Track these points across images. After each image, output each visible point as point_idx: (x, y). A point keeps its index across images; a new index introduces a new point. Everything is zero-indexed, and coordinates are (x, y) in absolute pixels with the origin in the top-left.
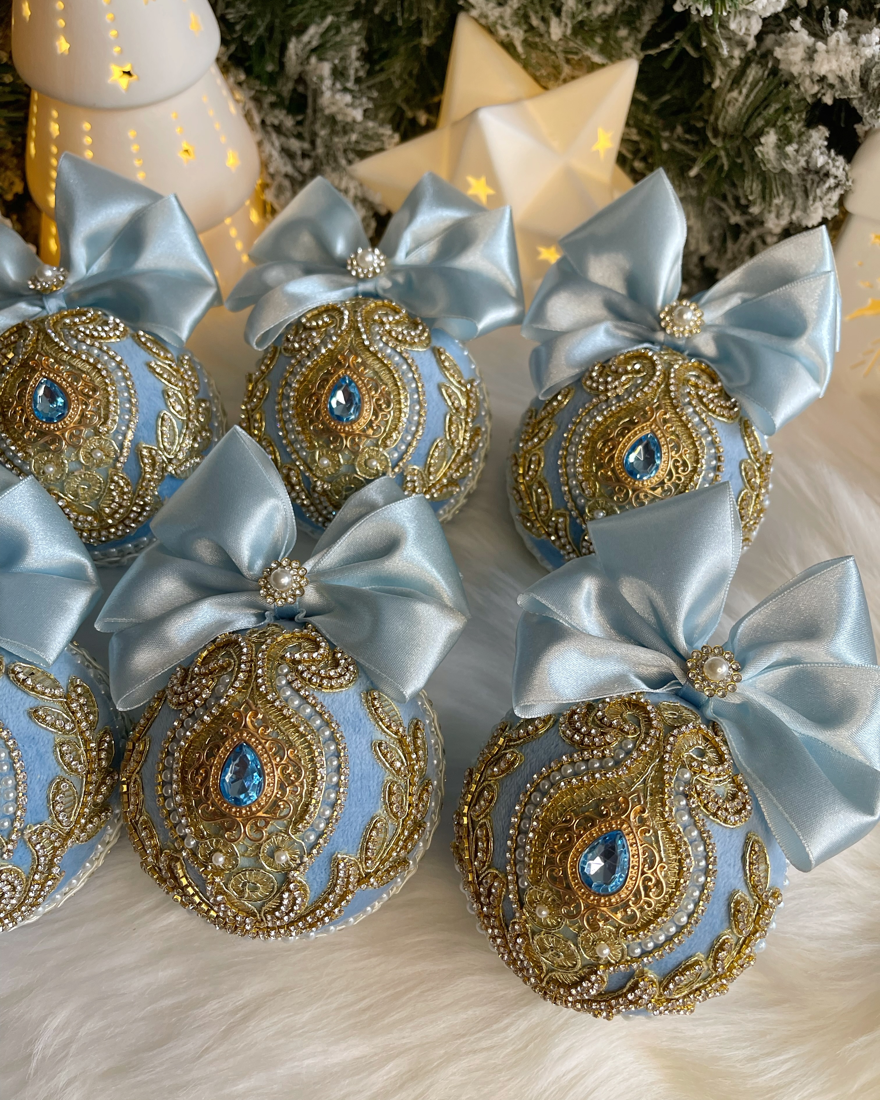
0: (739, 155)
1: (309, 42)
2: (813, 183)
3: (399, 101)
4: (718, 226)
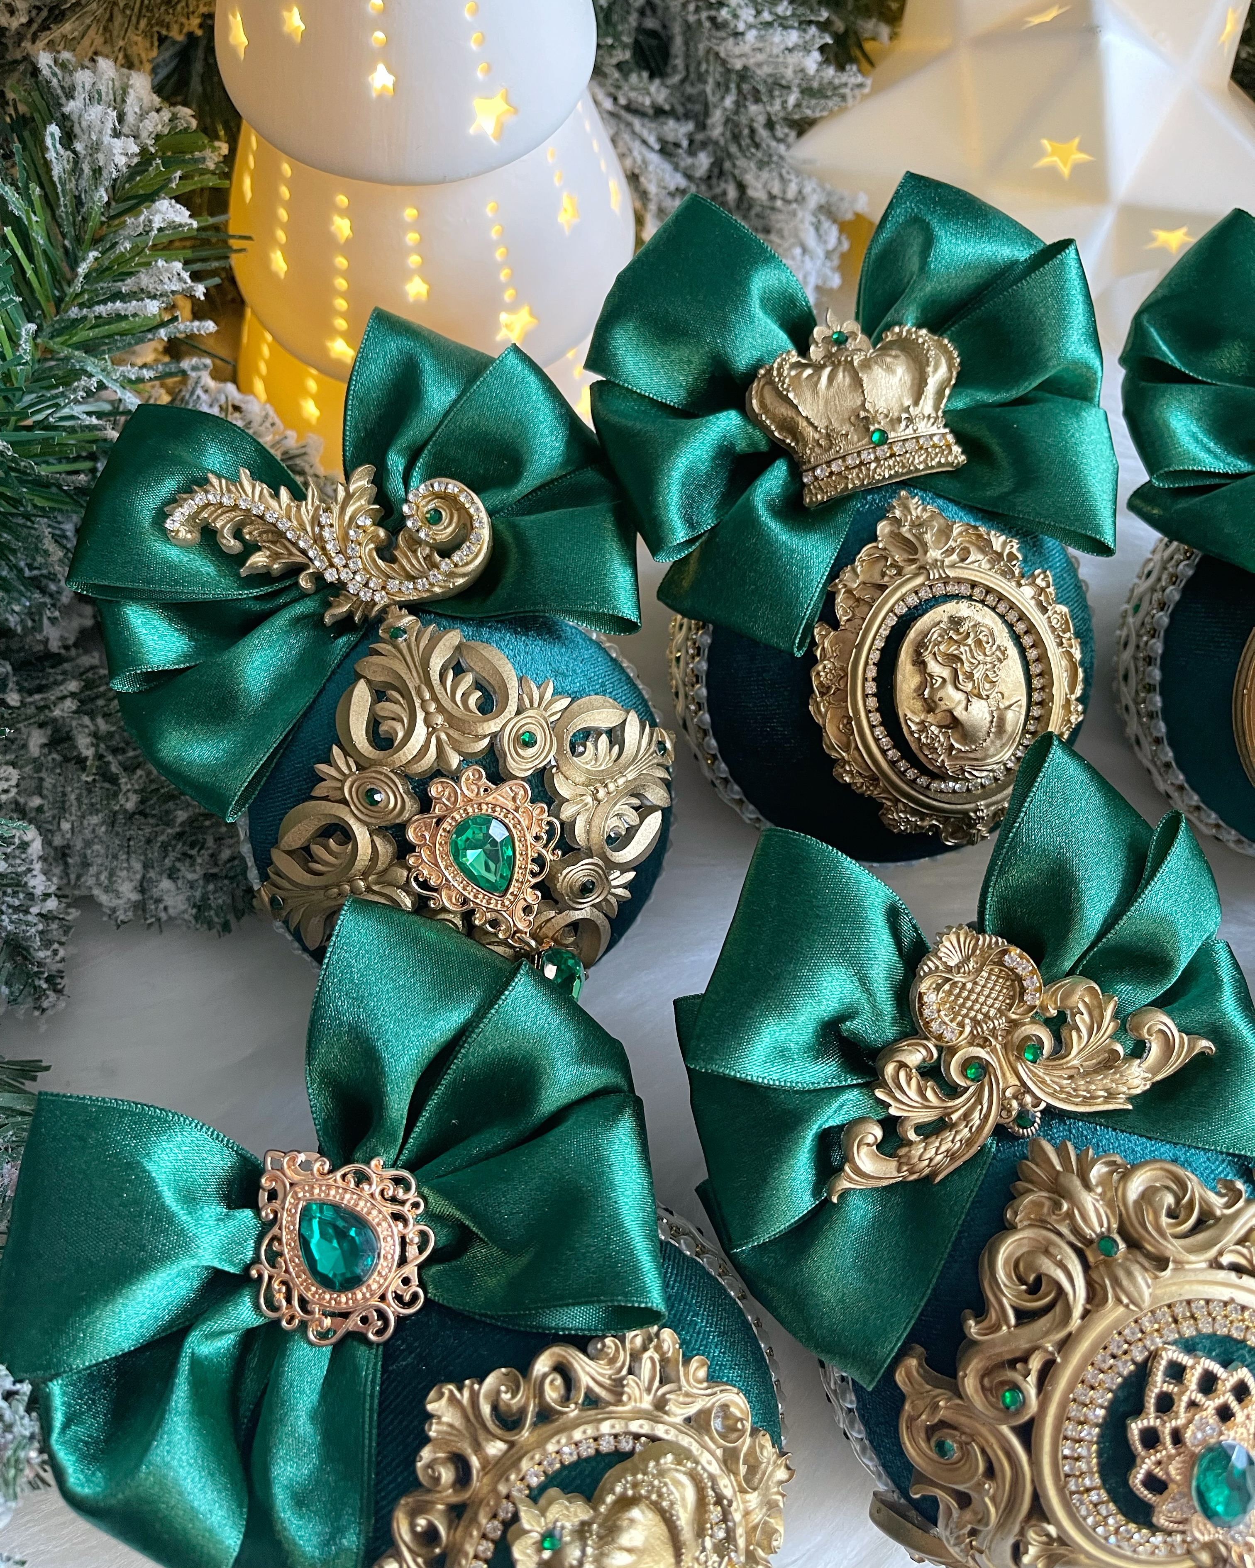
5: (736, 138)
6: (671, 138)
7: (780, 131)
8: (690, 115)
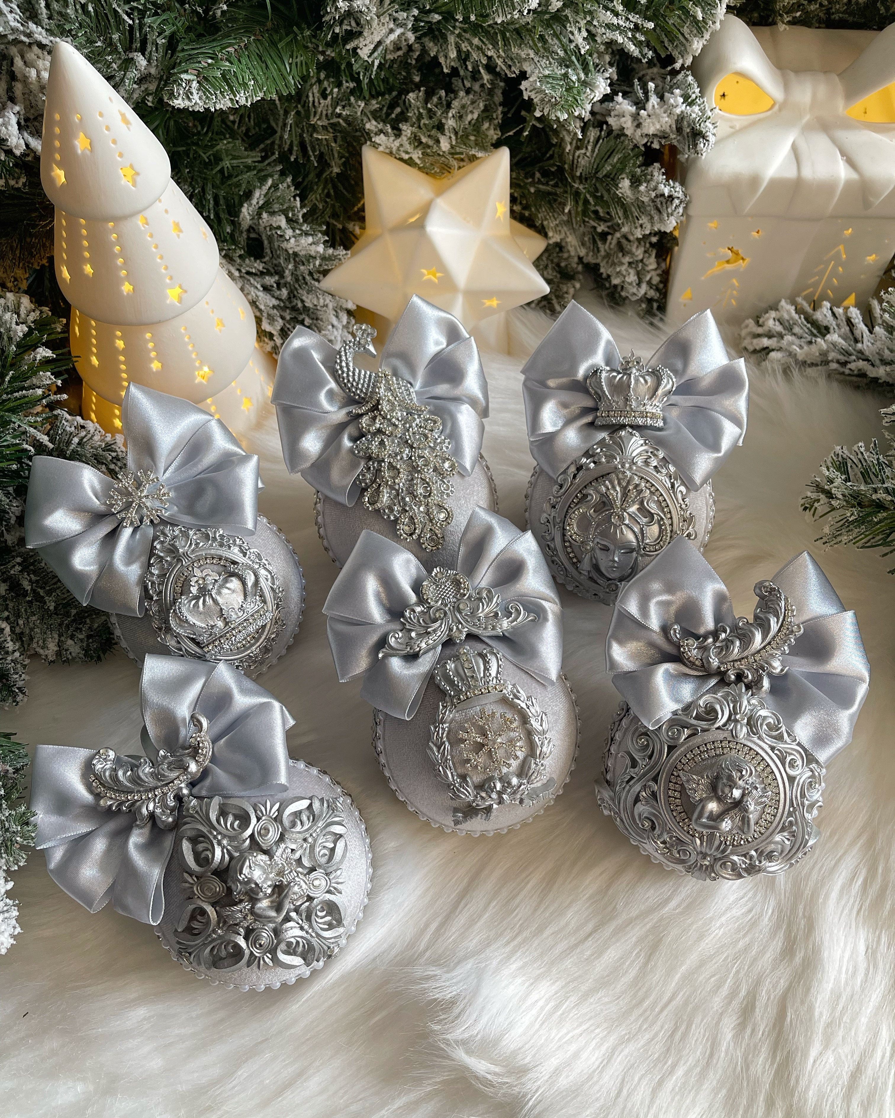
0: (597, 190)
1: (258, 203)
2: (662, 203)
3: (328, 219)
4: (586, 233)
5: (297, 280)
6: (268, 283)
7: (316, 277)
8: (276, 273)
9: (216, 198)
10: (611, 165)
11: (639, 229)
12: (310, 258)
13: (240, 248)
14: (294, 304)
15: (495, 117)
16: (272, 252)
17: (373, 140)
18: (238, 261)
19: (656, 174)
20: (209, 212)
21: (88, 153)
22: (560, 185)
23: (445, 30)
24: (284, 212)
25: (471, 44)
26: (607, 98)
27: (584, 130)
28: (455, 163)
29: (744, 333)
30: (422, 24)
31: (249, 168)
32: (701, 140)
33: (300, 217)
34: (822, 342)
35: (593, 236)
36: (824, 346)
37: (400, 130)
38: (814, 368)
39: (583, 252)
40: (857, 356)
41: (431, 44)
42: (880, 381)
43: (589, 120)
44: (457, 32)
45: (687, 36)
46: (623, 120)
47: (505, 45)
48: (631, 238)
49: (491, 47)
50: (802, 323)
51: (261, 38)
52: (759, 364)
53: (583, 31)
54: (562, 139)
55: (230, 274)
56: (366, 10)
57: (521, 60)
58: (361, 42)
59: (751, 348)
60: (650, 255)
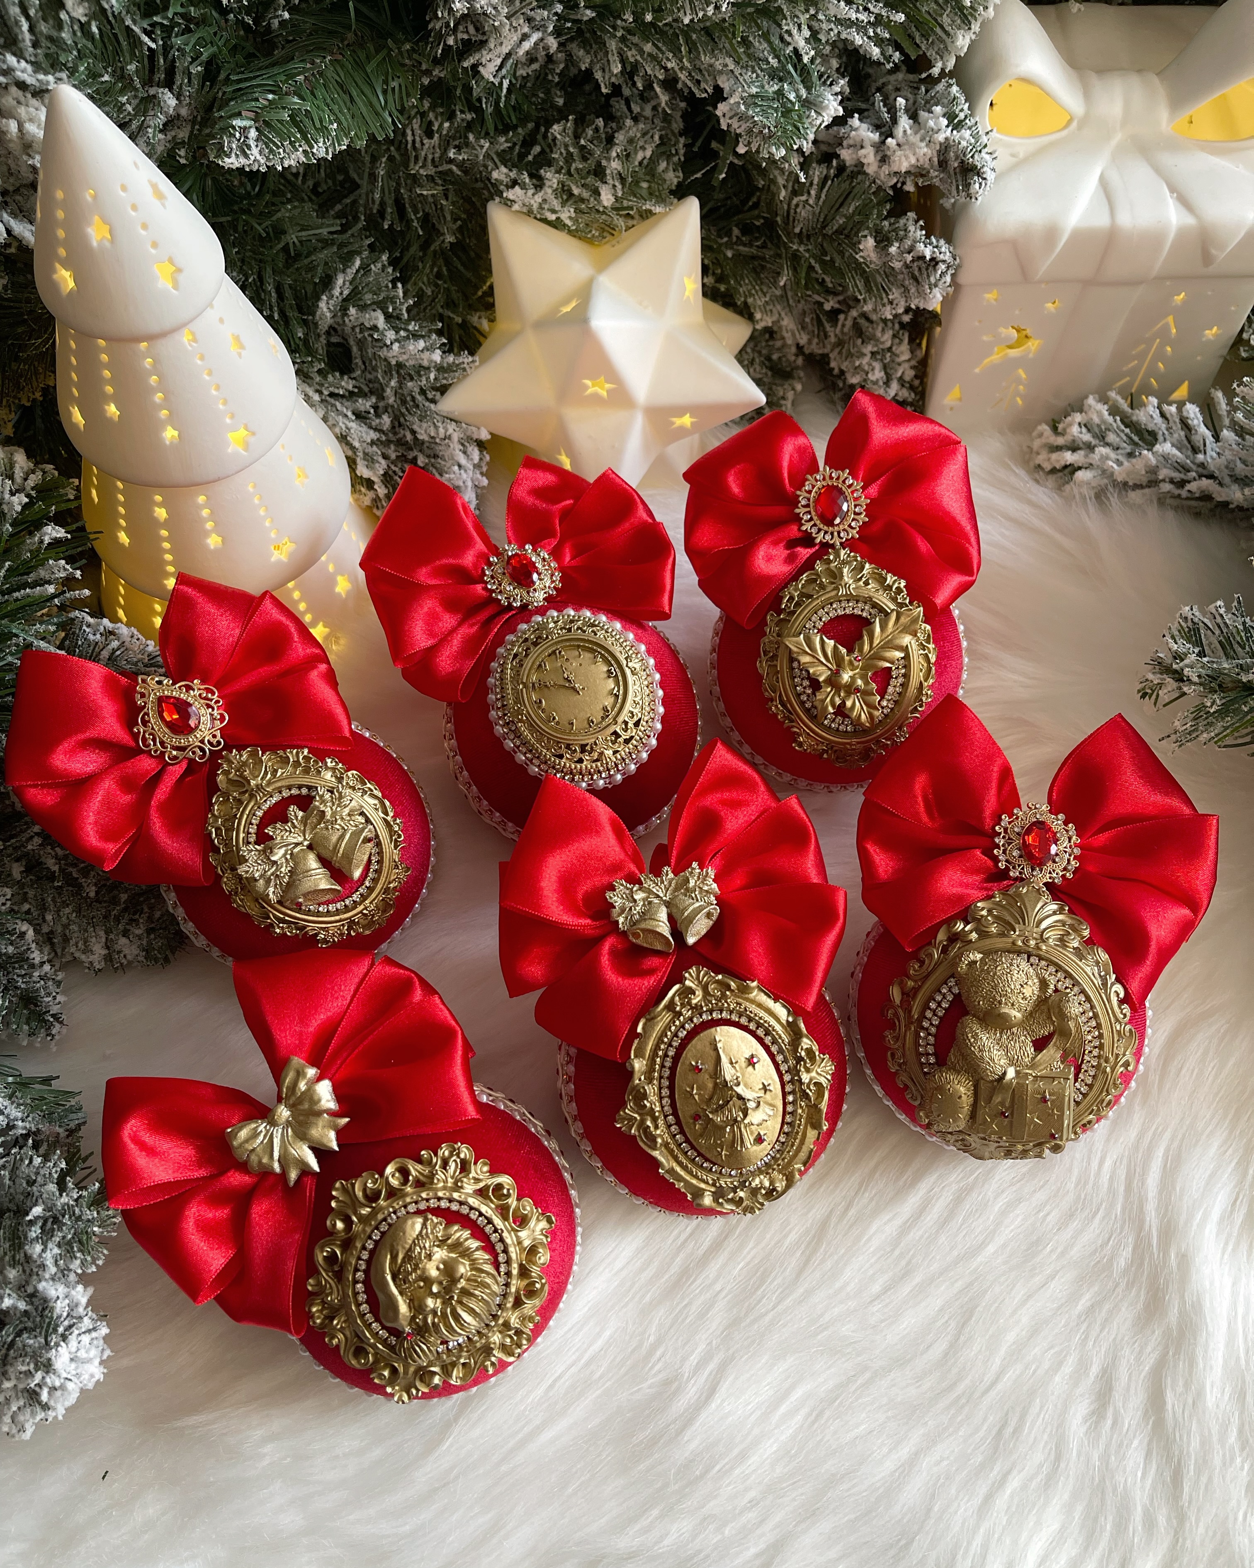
0: (824, 253)
1: (341, 294)
2: (920, 269)
3: (441, 310)
4: (808, 311)
5: (404, 402)
6: (362, 409)
7: (430, 396)
8: (372, 392)
9: (279, 289)
10: (845, 216)
11: (888, 308)
12: (421, 370)
13: (319, 361)
14: (400, 436)
15: (674, 152)
16: (364, 363)
17: (505, 195)
18: (318, 379)
19: (912, 228)
20: (271, 309)
21: (107, 244)
22: (769, 245)
23: (601, 31)
24: (381, 305)
25: (641, 52)
26: (838, 121)
27: (804, 166)
28: (621, 222)
29: (1036, 444)
30: (569, 25)
31: (326, 243)
32: (976, 178)
33: (404, 312)
34: (1150, 455)
35: (818, 316)
36: (1153, 461)
37: (540, 179)
38: (1139, 492)
39: (803, 339)
40: (1196, 472)
41: (581, 53)
42: (1231, 506)
43: (812, 153)
44: (619, 34)
45: (948, 28)
46: (863, 152)
47: (690, 52)
48: (874, 317)
49: (671, 55)
50: (1118, 427)
51: (340, 57)
52: (1059, 488)
53: (804, 27)
54: (773, 181)
55: (307, 399)
56: (493, 12)
57: (713, 73)
58: (484, 56)
59: (1047, 466)
60: (901, 341)
